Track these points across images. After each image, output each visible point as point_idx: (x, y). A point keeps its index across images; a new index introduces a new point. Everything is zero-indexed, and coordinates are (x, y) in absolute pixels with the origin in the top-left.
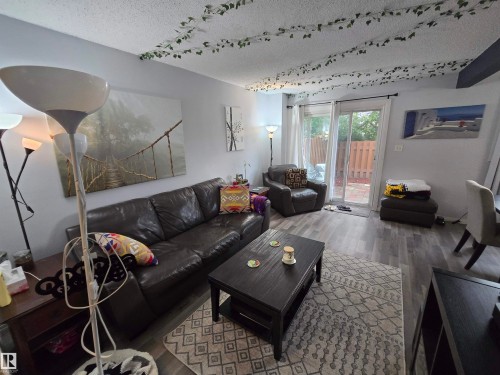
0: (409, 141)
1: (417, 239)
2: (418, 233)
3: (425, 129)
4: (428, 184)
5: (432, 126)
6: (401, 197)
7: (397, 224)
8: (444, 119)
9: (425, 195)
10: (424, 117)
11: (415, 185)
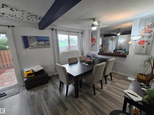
0: (28, 50)
1: (46, 91)
2: (46, 88)
3: (33, 44)
4: (42, 66)
5: (35, 43)
6: (33, 75)
7: (35, 88)
8: (39, 41)
9: (42, 71)
10: (31, 39)
11: (37, 68)
